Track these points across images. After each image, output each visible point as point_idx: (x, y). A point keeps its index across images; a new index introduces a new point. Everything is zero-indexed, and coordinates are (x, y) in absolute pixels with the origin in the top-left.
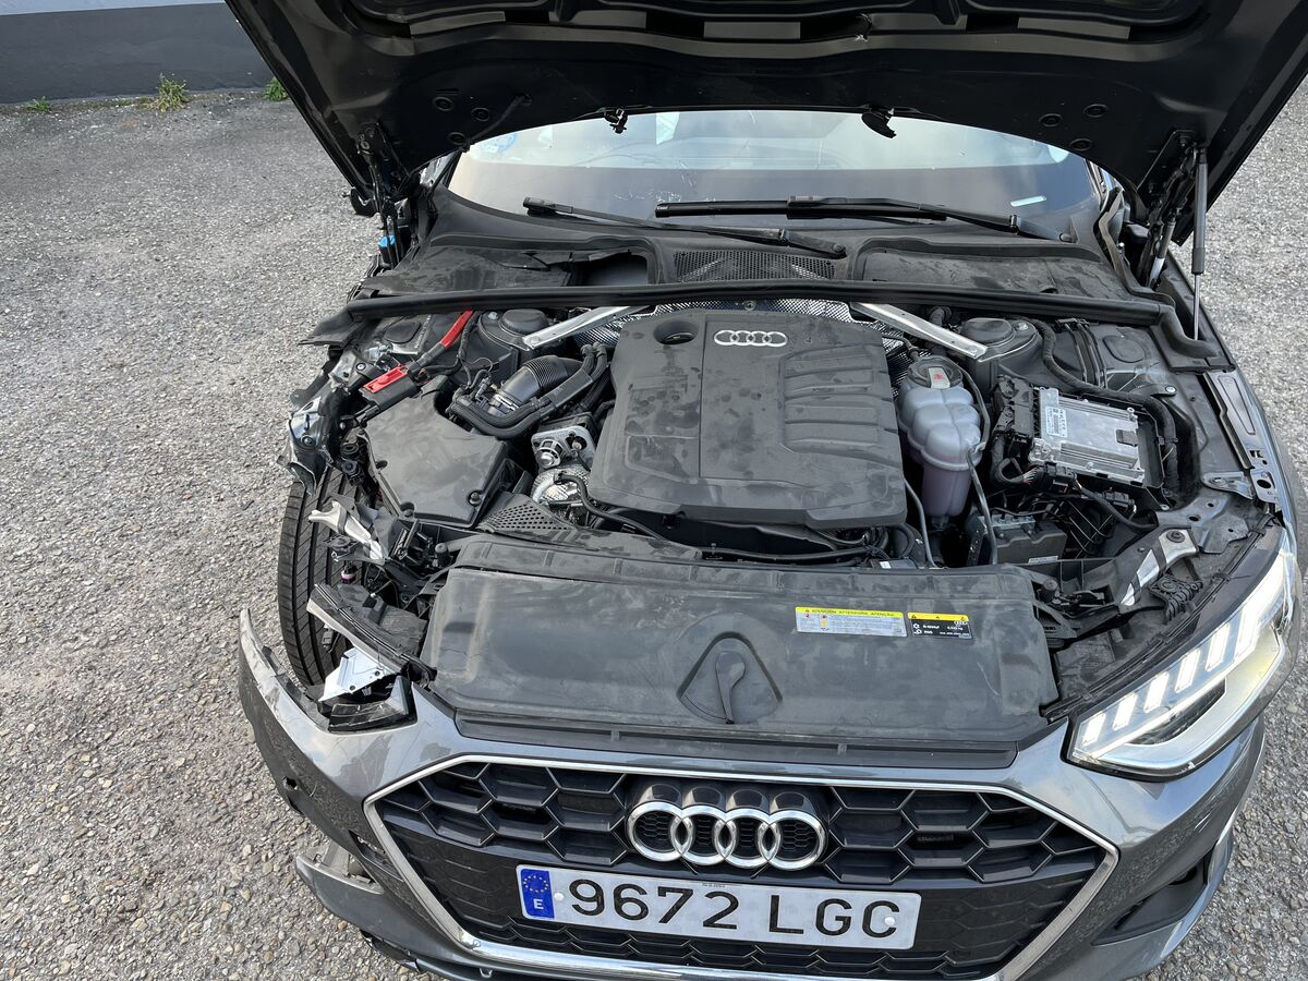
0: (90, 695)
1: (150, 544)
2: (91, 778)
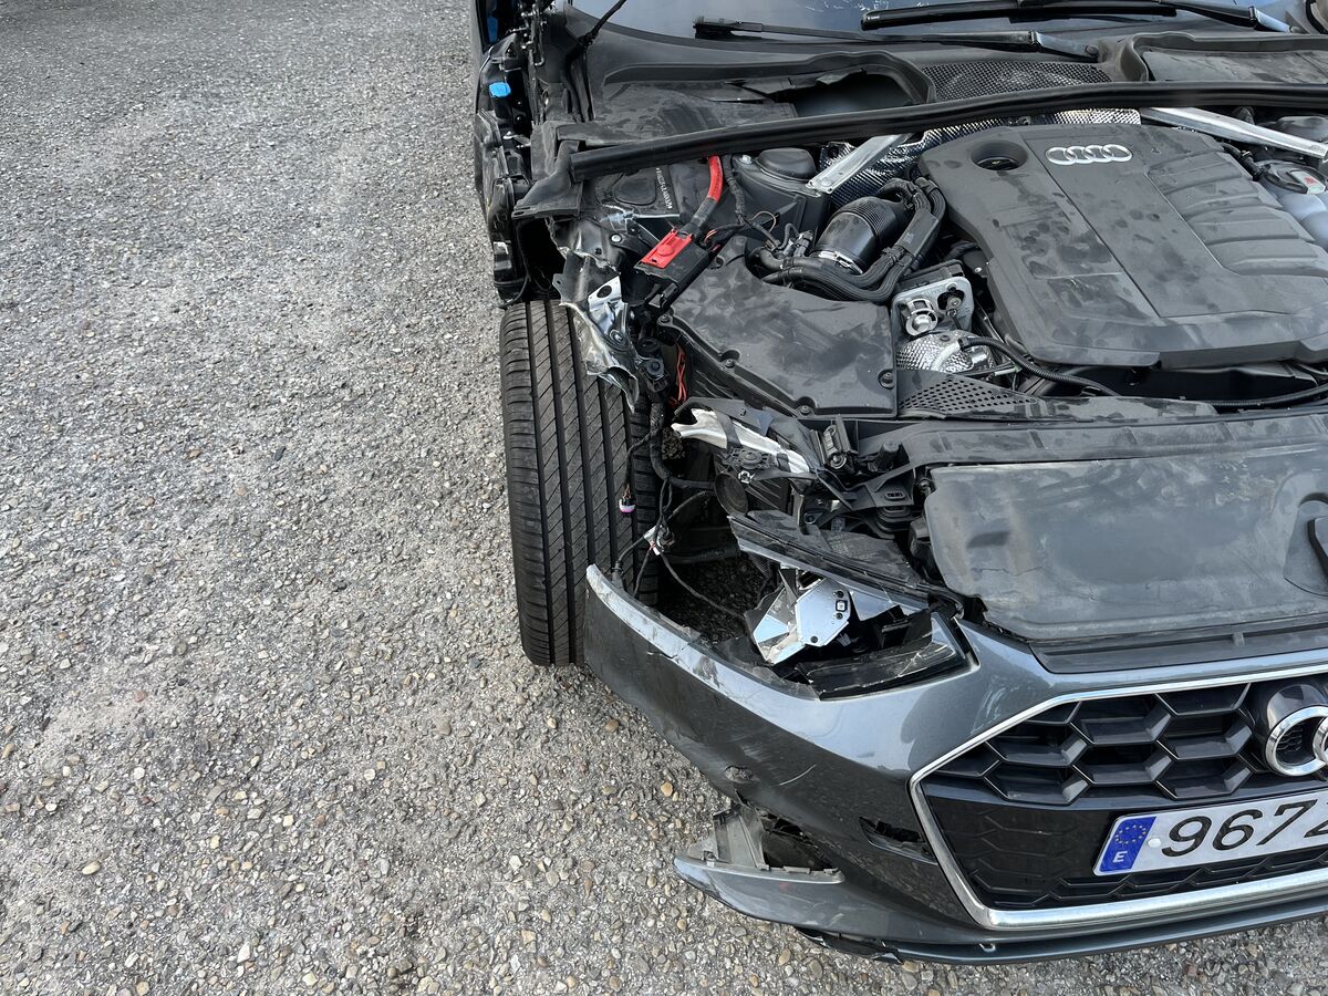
0: (200, 716)
1: (176, 519)
2: (261, 817)
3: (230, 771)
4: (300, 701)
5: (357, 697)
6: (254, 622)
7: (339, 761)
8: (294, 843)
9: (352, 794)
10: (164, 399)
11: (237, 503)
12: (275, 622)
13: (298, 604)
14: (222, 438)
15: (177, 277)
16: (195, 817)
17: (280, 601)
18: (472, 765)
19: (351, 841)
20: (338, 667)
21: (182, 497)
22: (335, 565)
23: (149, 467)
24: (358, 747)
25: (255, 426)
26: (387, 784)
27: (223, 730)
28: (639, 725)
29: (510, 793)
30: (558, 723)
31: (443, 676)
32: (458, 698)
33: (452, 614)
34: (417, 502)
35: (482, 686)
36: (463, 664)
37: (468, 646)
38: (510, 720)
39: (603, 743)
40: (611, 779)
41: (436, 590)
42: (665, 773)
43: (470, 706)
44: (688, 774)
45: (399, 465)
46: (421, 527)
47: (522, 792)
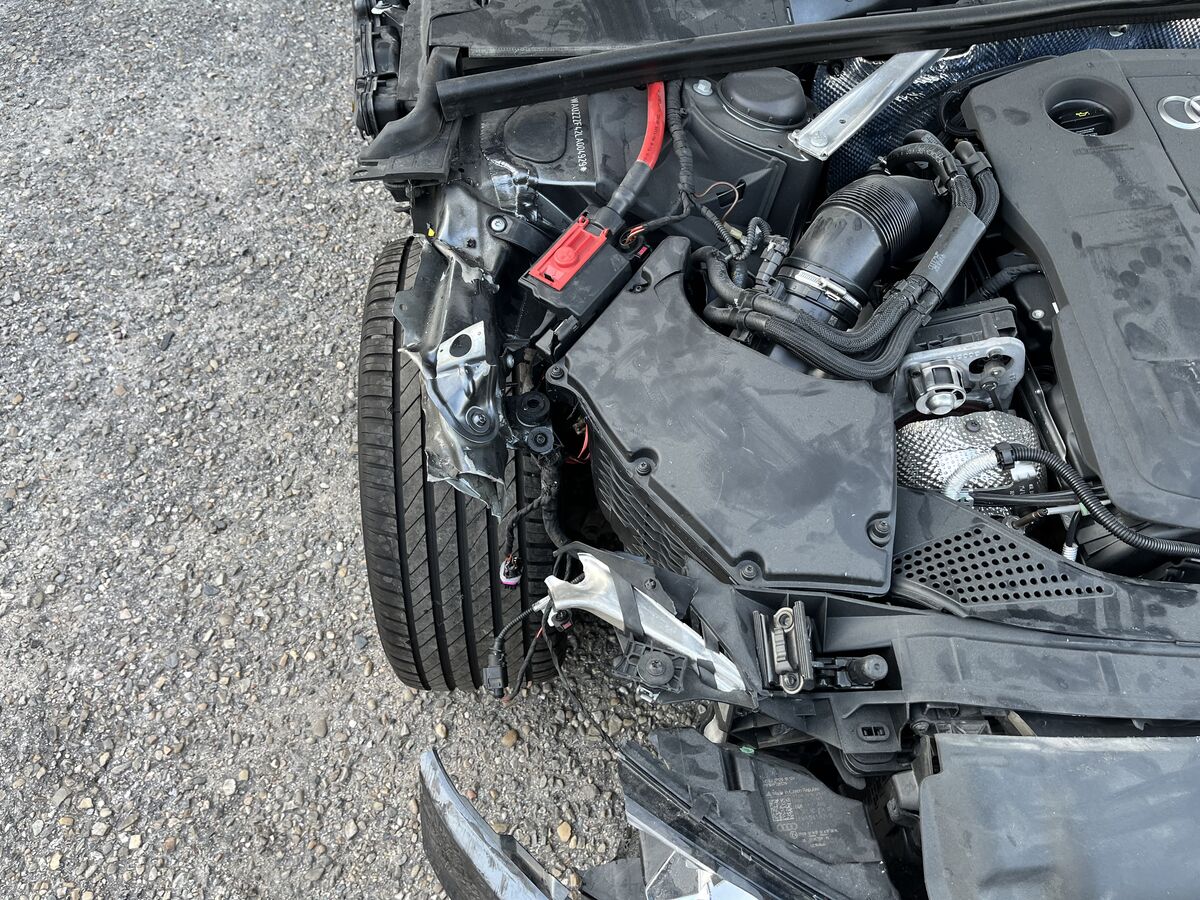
0: (51, 692)
1: (45, 423)
2: (106, 834)
3: (78, 769)
4: (161, 680)
5: (224, 680)
6: (119, 569)
7: (198, 764)
8: (139, 871)
9: (208, 812)
10: (44, 261)
11: (115, 406)
12: (143, 571)
13: (169, 549)
14: (105, 317)
15: (75, 95)
16: (37, 826)
17: (150, 542)
18: (347, 780)
19: (202, 873)
20: (207, 637)
21: (53, 394)
22: (216, 497)
23: (21, 352)
24: (220, 747)
25: (143, 304)
26: (248, 801)
27: (73, 713)
28: (540, 739)
29: (386, 822)
30: (448, 729)
31: (324, 656)
32: (338, 687)
33: (341, 573)
34: (314, 417)
35: (366, 673)
36: (348, 642)
37: (355, 618)
38: (394, 721)
39: (497, 760)
40: (501, 811)
41: (326, 537)
42: (564, 808)
43: (351, 700)
44: (591, 811)
45: (299, 364)
46: (316, 450)
47: (400, 822)
